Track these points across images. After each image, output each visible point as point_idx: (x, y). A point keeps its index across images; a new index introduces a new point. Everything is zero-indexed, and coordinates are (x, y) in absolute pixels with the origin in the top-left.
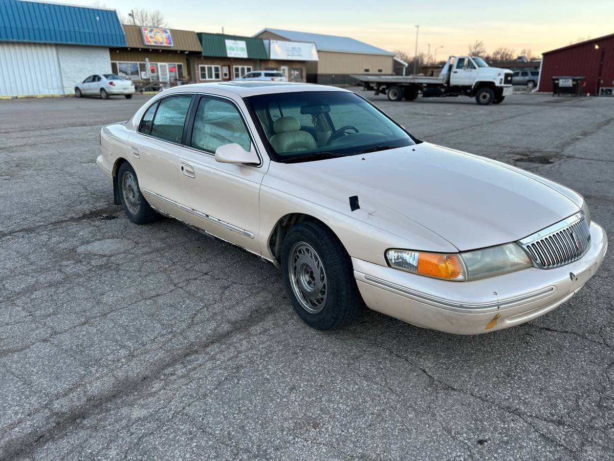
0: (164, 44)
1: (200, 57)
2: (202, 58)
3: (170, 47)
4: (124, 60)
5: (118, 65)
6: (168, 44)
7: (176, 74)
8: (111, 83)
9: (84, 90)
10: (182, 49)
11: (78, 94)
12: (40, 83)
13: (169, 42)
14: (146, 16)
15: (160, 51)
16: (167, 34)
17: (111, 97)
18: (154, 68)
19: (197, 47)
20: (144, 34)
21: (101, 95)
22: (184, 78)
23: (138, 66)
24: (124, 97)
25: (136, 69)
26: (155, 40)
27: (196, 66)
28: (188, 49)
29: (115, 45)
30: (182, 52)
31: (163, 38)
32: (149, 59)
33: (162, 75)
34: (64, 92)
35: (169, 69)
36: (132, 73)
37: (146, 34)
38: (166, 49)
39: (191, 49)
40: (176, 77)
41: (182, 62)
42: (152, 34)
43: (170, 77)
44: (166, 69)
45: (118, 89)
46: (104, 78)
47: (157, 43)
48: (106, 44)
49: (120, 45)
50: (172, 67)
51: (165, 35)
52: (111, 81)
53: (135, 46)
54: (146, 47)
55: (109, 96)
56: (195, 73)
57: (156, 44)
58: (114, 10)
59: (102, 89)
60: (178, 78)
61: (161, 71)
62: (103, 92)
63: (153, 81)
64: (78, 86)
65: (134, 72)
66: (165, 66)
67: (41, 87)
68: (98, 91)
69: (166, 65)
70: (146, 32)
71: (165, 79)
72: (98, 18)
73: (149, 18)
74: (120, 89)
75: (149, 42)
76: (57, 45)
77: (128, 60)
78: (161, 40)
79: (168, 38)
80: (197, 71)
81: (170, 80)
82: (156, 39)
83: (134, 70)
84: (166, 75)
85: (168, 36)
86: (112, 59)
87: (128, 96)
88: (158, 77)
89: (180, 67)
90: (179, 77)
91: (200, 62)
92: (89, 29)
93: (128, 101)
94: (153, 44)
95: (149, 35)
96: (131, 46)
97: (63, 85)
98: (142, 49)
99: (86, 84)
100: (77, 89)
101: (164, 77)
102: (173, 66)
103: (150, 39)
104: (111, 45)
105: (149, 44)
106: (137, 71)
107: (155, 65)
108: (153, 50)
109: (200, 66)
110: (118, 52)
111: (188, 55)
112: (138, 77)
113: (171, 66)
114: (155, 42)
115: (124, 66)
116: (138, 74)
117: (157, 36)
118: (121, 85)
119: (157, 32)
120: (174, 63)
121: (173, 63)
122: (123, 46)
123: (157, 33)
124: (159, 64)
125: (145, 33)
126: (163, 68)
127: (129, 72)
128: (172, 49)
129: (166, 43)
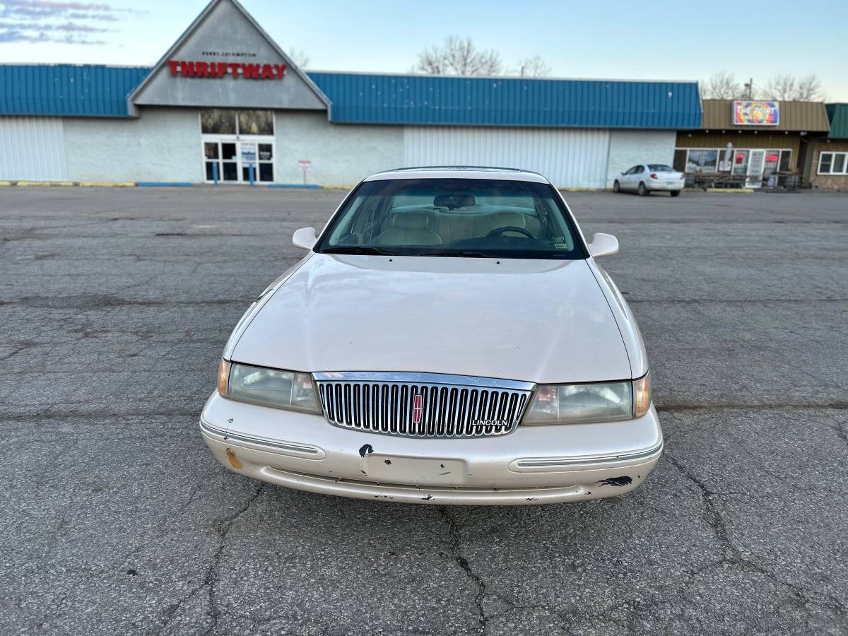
0: (765, 123)
1: (825, 141)
2: (829, 141)
3: (774, 126)
4: (699, 147)
5: (688, 154)
6: (771, 122)
7: (777, 165)
8: (653, 176)
9: (623, 183)
10: (794, 128)
11: (616, 189)
12: (581, 174)
13: (773, 120)
14: (792, 85)
15: (756, 132)
16: (773, 109)
17: (652, 193)
18: (742, 156)
19: (821, 125)
20: (735, 110)
21: (638, 191)
22: (790, 170)
23: (718, 154)
24: (669, 194)
25: (714, 158)
26: (750, 118)
27: (815, 154)
28: (804, 129)
29: (686, 127)
30: (794, 134)
31: (765, 115)
32: (733, 144)
33: (752, 166)
34: (606, 185)
35: (766, 157)
36: (706, 164)
37: (738, 111)
38: (767, 129)
39: (810, 129)
40: (776, 169)
41: (792, 148)
42: (748, 110)
43: (765, 169)
44: (762, 158)
45: (660, 183)
46: (647, 169)
47: (752, 122)
48: (674, 127)
49: (692, 127)
50: (773, 155)
51: (768, 110)
52: (653, 173)
53: (717, 127)
54: (734, 128)
55: (648, 192)
56: (811, 163)
57: (750, 124)
58: (695, 82)
59: (642, 183)
60: (778, 170)
61: (753, 161)
62: (642, 186)
63: (735, 174)
64: (619, 179)
65: (709, 162)
66: (761, 154)
67: (581, 179)
68: (636, 186)
69: (764, 152)
70: (739, 107)
71: (757, 171)
72: (670, 94)
73: (796, 87)
74: (663, 183)
75: (741, 121)
76: (612, 130)
77: (705, 147)
78: (760, 118)
79: (774, 115)
80: (814, 161)
81: (764, 173)
82: (753, 116)
83: (710, 159)
84: (760, 166)
85: (775, 111)
86: (677, 145)
87: (675, 193)
88: (745, 169)
89: (786, 155)
90: (781, 169)
91: (824, 147)
92: (654, 109)
93: (674, 199)
94: (746, 123)
95: (743, 111)
96: (712, 127)
97: (606, 177)
98: (727, 131)
99: (628, 176)
100: (616, 182)
101: (756, 169)
102: (776, 153)
103: (742, 117)
104: (680, 127)
105: (740, 123)
106: (715, 161)
107: (745, 153)
108: (743, 131)
109: (822, 153)
110: (690, 135)
111: (804, 137)
112: (715, 168)
113: (771, 153)
114: (749, 121)
115: (698, 153)
116: (715, 165)
117: (755, 112)
118: (666, 179)
119: (756, 107)
120: (778, 150)
121: (775, 149)
122: (696, 127)
123: (757, 109)
124: (752, 151)
125: (737, 109)
126: (758, 156)
127: (702, 162)
128: (777, 129)
129: (767, 121)
